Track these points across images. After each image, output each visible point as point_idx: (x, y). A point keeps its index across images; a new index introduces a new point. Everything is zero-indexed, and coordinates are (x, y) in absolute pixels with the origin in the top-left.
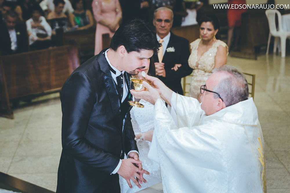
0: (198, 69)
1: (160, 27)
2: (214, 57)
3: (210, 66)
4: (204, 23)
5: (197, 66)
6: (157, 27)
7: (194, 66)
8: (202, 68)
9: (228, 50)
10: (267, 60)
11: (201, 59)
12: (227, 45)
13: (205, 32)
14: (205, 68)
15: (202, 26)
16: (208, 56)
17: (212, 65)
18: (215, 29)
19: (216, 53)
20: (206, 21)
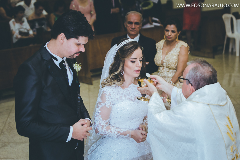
0: (163, 66)
1: (131, 29)
2: (177, 56)
3: (174, 63)
4: (169, 26)
5: (162, 64)
6: (128, 28)
7: (159, 64)
8: (167, 66)
9: (189, 49)
10: (224, 59)
11: (166, 57)
12: (188, 46)
13: (169, 34)
14: (169, 66)
15: (167, 29)
16: (172, 55)
17: (176, 63)
18: (178, 31)
19: (179, 52)
20: (171, 24)
